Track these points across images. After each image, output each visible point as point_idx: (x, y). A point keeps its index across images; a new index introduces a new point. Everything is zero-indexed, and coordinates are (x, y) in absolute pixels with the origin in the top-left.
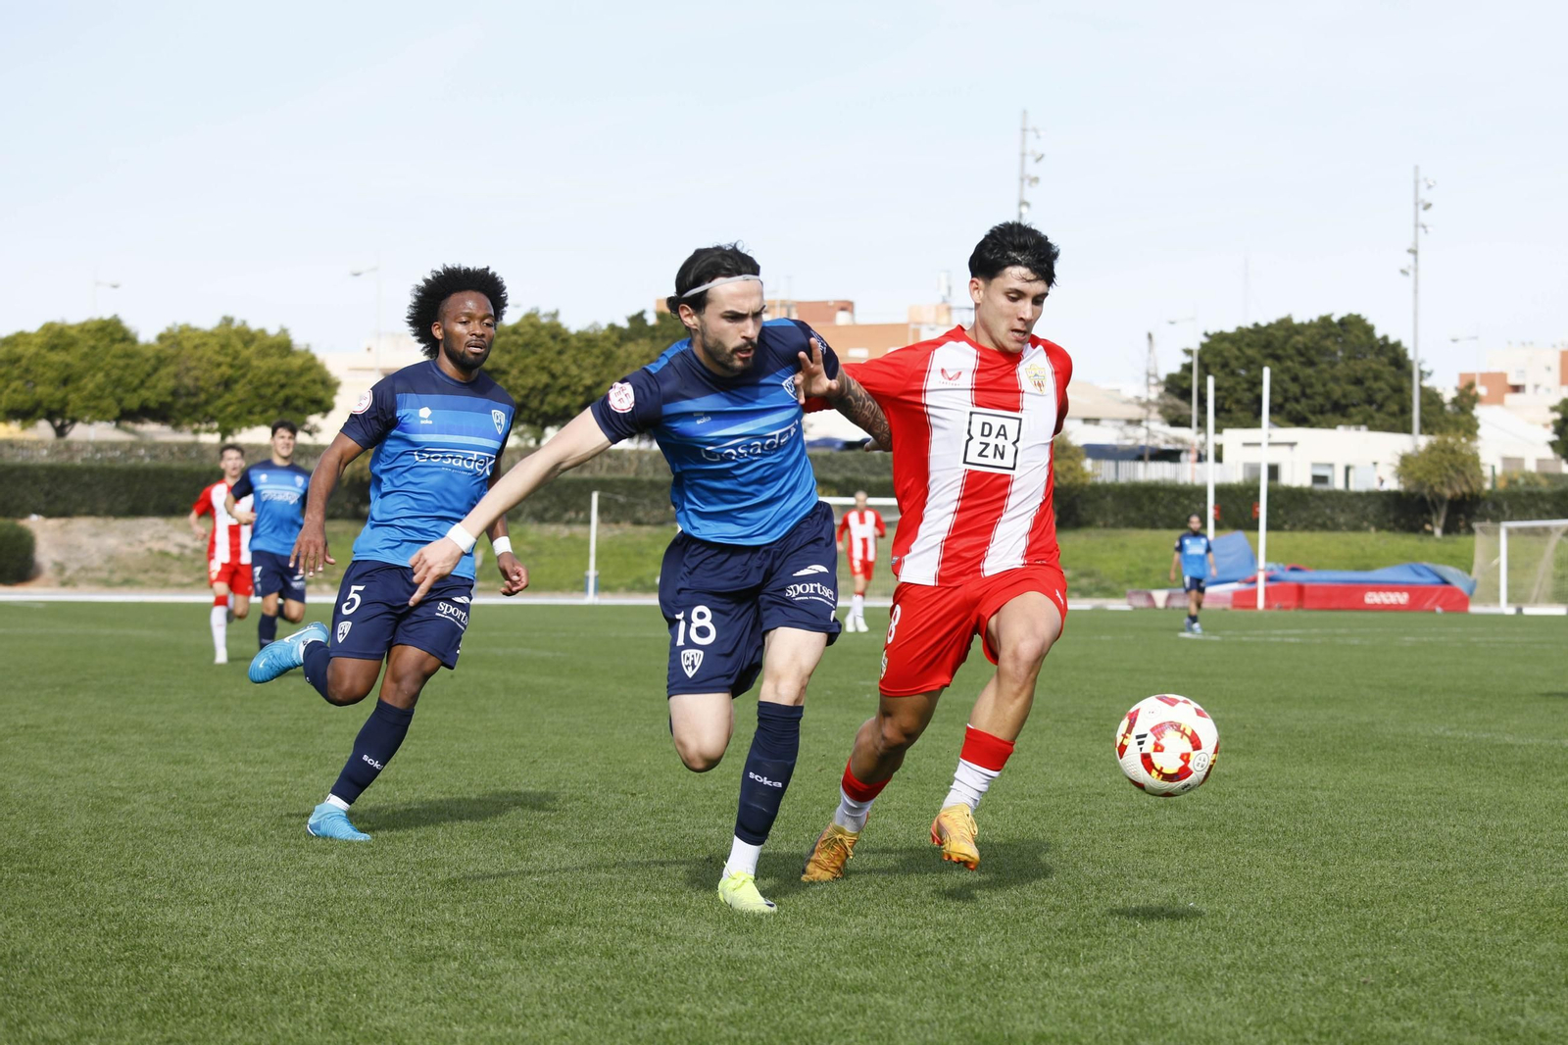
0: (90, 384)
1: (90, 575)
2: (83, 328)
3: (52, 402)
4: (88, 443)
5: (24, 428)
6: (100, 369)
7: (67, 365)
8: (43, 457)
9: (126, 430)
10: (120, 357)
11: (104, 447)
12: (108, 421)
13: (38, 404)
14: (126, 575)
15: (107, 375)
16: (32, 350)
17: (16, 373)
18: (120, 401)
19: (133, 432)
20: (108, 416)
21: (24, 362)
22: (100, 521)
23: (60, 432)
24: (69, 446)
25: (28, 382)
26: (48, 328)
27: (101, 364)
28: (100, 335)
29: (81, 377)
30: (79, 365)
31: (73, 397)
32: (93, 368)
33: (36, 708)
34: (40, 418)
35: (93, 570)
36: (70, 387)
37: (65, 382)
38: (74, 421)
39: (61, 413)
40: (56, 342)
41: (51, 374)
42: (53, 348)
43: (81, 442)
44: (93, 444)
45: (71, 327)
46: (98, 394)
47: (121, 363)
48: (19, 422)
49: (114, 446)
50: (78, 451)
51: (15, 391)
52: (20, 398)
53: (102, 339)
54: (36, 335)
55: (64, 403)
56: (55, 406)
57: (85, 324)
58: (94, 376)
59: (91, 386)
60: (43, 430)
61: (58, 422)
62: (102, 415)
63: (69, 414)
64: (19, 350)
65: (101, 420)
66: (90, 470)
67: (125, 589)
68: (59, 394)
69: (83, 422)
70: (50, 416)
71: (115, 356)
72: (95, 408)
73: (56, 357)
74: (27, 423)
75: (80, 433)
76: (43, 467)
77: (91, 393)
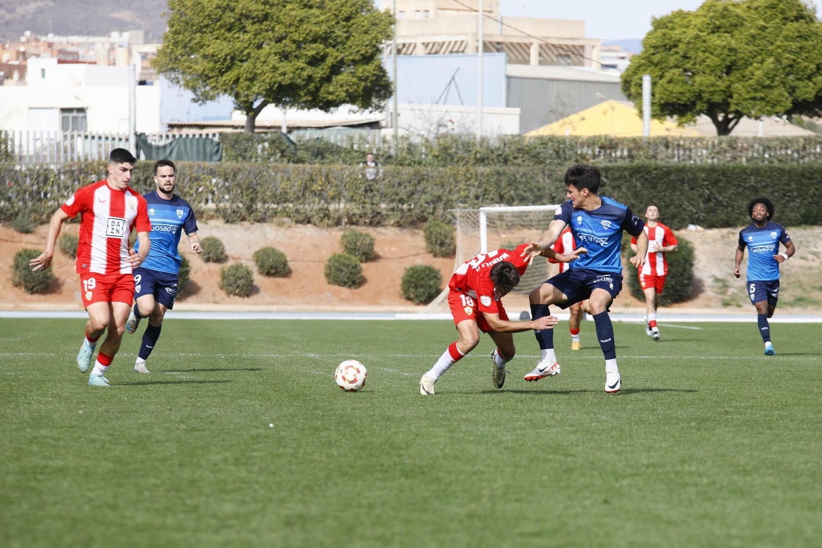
0: (758, 72)
2: (750, 6)
3: (712, 93)
4: (755, 139)
5: (681, 124)
6: (770, 54)
7: (731, 50)
8: (702, 158)
9: (800, 124)
10: (793, 39)
11: (773, 144)
12: (778, 114)
13: (698, 97)
14: (799, 293)
15: (778, 61)
16: (692, 32)
17: (672, 60)
18: (792, 90)
19: (811, 127)
20: (778, 109)
21: (682, 47)
23: (723, 128)
24: (732, 145)
25: (686, 70)
27: (770, 48)
29: (747, 64)
30: (745, 50)
31: (738, 86)
32: (760, 54)
33: (664, 445)
34: (701, 113)
37: (729, 70)
38: (739, 115)
39: (724, 106)
41: (713, 61)
42: (716, 30)
43: (747, 140)
44: (760, 141)
46: (767, 82)
47: (794, 45)
48: (676, 117)
49: (786, 143)
50: (743, 149)
51: (671, 81)
52: (677, 89)
53: (772, 18)
55: (728, 93)
56: (717, 98)
58: (762, 62)
59: (759, 73)
60: (705, 126)
61: (720, 117)
62: (772, 109)
63: (733, 108)
64: (676, 34)
65: (769, 114)
66: (757, 172)
67: (797, 310)
68: (722, 85)
69: (749, 117)
70: (711, 111)
71: (786, 38)
72: (762, 99)
73: (717, 41)
74: (684, 119)
75: (745, 128)
76: (702, 169)
77: (758, 83)
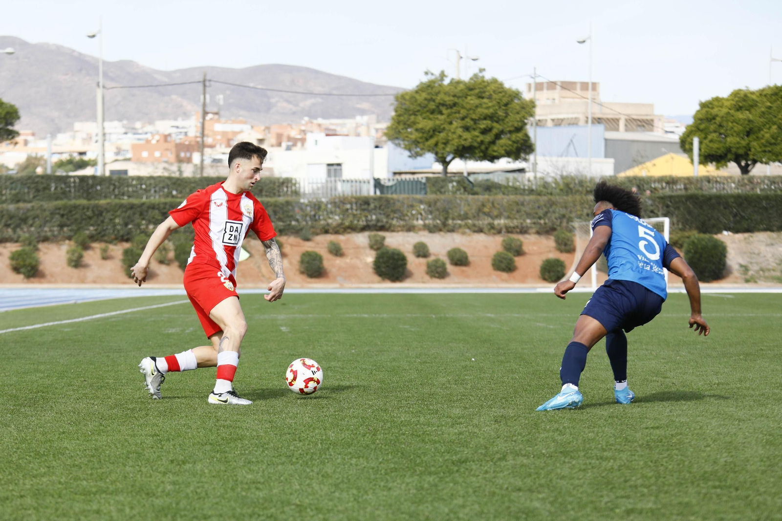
0: (766, 135)
1: (767, 274)
2: (762, 93)
3: (738, 148)
4: (765, 177)
5: (718, 168)
6: (774, 123)
7: (750, 121)
8: (732, 189)
11: (777, 180)
12: (780, 161)
13: (729, 150)
16: (725, 110)
17: (712, 127)
21: (718, 119)
22: (774, 235)
23: (745, 170)
24: (751, 181)
25: (721, 134)
26: (736, 94)
27: (775, 119)
28: (774, 98)
29: (760, 130)
30: (759, 121)
31: (754, 144)
32: (768, 123)
33: (726, 370)
34: (729, 161)
35: (769, 270)
36: (752, 137)
37: (748, 134)
38: (755, 162)
39: (745, 156)
40: (741, 104)
41: (738, 128)
42: (739, 109)
43: (760, 177)
44: (768, 178)
45: (753, 93)
46: (773, 141)
48: (714, 163)
50: (758, 184)
51: (711, 141)
52: (715, 146)
53: (775, 101)
54: (727, 100)
55: (748, 148)
56: (741, 152)
57: (763, 90)
58: (770, 128)
60: (733, 169)
61: (743, 163)
62: (775, 157)
63: (751, 157)
64: (715, 111)
65: (774, 161)
66: (767, 198)
68: (744, 143)
69: (762, 162)
70: (737, 160)
72: (770, 152)
73: (741, 115)
74: (720, 165)
75: (759, 170)
76: (732, 196)
77: (767, 141)
